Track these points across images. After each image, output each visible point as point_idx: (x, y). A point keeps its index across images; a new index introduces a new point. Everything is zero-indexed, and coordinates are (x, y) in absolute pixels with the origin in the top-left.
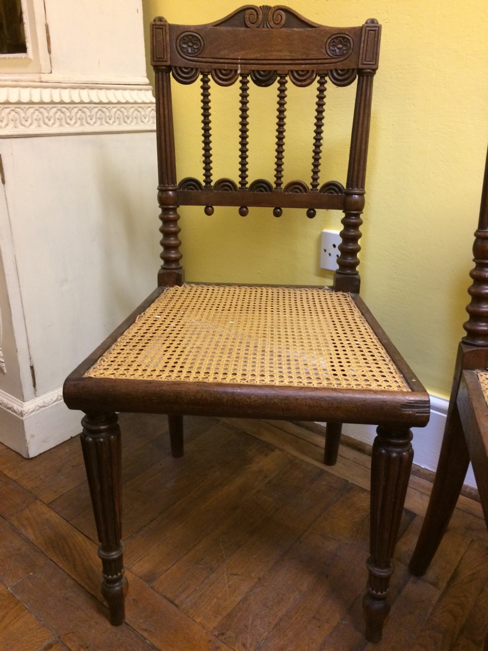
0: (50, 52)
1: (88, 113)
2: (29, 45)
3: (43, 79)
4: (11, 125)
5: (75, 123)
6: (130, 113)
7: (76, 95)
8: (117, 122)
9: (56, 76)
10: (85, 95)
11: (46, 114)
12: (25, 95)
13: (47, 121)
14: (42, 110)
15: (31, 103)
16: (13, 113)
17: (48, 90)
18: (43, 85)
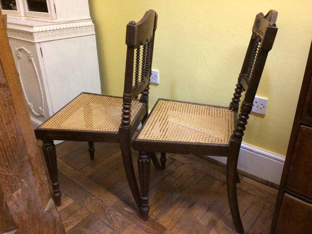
0: (56, 12)
1: (69, 31)
2: (49, 10)
3: (54, 22)
4: (44, 38)
5: (65, 35)
6: (84, 30)
7: (65, 26)
8: (80, 33)
9: (58, 20)
10: (68, 26)
11: (55, 33)
12: (48, 28)
13: (55, 35)
14: (54, 32)
15: (50, 30)
16: (44, 34)
17: (55, 25)
18: (54, 23)
